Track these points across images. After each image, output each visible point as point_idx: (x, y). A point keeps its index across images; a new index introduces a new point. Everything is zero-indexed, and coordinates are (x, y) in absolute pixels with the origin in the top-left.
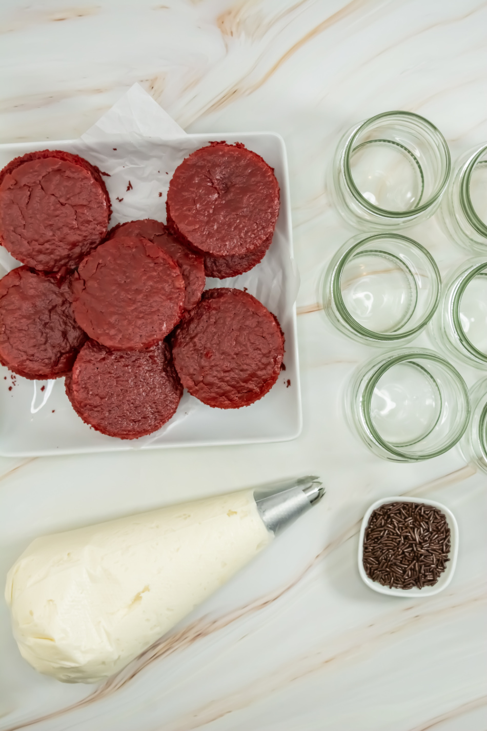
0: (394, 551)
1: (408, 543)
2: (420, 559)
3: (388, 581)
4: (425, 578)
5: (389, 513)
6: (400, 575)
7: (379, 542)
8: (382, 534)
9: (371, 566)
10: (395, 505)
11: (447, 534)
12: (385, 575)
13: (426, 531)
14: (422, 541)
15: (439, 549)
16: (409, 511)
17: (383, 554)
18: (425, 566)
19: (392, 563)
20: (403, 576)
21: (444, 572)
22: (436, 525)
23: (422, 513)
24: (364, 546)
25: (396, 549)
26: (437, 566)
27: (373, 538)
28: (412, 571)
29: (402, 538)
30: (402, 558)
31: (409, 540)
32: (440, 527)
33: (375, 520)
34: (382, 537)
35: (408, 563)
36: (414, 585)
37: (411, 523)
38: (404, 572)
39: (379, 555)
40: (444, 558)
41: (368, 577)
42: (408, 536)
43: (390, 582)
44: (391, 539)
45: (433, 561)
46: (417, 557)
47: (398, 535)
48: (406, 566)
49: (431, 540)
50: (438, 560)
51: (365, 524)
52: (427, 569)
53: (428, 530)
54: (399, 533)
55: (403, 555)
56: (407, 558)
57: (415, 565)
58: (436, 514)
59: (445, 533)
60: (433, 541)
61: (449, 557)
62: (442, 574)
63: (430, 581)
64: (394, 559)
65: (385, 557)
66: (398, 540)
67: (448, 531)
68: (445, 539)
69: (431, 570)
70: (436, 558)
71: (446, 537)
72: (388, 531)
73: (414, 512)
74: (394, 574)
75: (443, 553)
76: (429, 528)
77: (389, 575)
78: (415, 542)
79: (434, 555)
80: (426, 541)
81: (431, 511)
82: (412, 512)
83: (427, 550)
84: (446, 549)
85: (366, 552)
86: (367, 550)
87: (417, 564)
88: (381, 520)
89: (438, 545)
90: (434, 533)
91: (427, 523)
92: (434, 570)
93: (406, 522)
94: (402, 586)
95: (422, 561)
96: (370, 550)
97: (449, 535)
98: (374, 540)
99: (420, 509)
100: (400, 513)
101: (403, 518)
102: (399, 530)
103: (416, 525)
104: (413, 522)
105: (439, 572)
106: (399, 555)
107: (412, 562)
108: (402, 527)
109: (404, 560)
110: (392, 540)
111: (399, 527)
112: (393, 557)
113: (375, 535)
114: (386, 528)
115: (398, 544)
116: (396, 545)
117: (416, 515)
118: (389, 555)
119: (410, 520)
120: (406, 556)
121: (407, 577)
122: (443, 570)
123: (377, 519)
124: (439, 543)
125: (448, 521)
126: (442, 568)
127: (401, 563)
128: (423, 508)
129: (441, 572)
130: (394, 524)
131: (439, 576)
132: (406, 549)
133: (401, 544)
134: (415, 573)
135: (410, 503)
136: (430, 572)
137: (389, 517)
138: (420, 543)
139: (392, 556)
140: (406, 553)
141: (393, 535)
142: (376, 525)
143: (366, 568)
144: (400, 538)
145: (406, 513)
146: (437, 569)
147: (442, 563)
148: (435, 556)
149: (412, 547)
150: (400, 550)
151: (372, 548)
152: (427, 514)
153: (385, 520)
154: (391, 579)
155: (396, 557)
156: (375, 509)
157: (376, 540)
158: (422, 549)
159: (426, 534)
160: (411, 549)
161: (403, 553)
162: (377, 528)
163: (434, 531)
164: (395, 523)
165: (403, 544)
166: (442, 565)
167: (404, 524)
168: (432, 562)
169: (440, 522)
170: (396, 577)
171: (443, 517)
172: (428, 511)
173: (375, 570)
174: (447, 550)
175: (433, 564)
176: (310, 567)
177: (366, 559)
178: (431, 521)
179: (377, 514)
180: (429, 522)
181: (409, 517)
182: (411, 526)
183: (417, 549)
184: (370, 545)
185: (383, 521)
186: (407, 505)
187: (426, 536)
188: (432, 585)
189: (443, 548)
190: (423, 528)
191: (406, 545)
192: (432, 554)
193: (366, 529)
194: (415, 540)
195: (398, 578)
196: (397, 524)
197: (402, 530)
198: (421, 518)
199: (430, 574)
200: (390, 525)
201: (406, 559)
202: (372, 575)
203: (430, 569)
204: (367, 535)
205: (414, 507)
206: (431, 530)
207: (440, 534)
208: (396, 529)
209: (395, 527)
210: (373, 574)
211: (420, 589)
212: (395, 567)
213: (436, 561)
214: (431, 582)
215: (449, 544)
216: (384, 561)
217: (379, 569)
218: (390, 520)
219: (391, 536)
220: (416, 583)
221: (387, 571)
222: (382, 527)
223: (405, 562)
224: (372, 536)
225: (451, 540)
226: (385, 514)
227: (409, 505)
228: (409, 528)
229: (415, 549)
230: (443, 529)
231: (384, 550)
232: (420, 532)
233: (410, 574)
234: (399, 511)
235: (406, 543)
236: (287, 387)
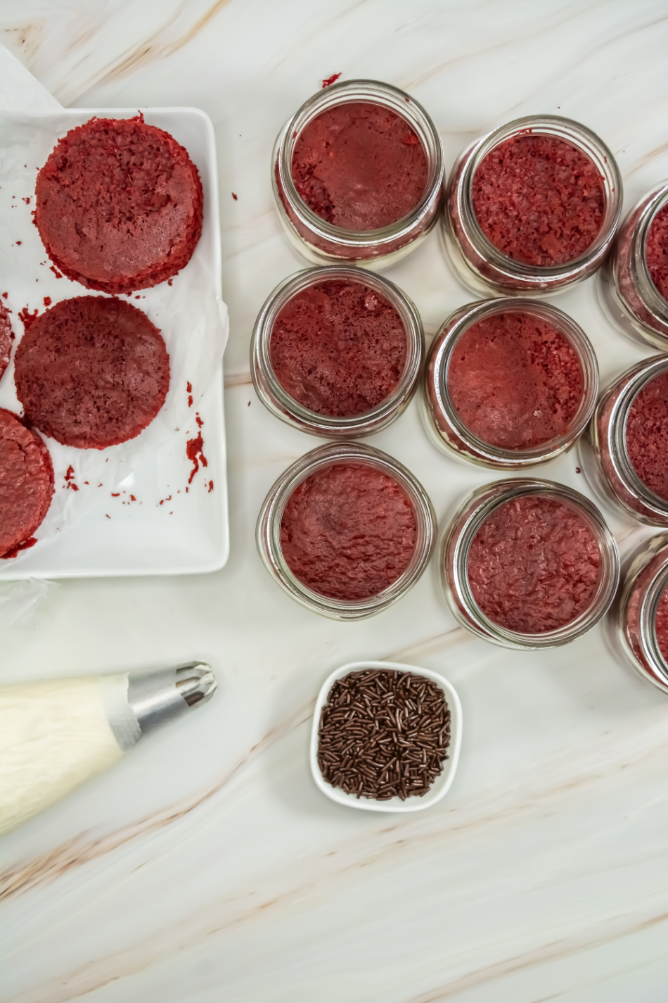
0: (364, 741)
1: (385, 730)
2: (403, 755)
3: (354, 788)
4: (410, 784)
5: (358, 685)
6: (373, 778)
7: (341, 728)
8: (346, 716)
9: (329, 764)
10: (368, 673)
11: (446, 719)
12: (349, 779)
13: (413, 713)
14: (406, 728)
15: (433, 742)
16: (388, 682)
17: (348, 745)
18: (411, 766)
19: (360, 760)
20: (377, 780)
21: (439, 775)
22: (428, 705)
23: (408, 687)
24: (319, 734)
25: (367, 738)
26: (429, 766)
27: (333, 722)
28: (391, 773)
29: (377, 723)
30: (376, 752)
31: (388, 726)
32: (434, 709)
33: (337, 696)
34: (346, 721)
35: (384, 761)
36: (393, 794)
37: (391, 700)
38: (379, 773)
39: (341, 747)
40: (440, 754)
41: (325, 780)
42: (386, 719)
43: (358, 789)
44: (359, 724)
45: (422, 759)
46: (398, 753)
47: (370, 718)
48: (382, 766)
49: (420, 728)
50: (431, 757)
51: (322, 700)
52: (414, 771)
53: (416, 713)
54: (372, 716)
55: (378, 749)
56: (382, 753)
57: (394, 764)
58: (429, 688)
59: (442, 718)
60: (423, 729)
61: (447, 754)
62: (437, 779)
63: (418, 788)
64: (363, 754)
65: (351, 751)
66: (371, 725)
67: (446, 714)
68: (441, 726)
69: (420, 772)
70: (427, 755)
71: (444, 723)
72: (356, 713)
73: (396, 685)
74: (364, 777)
75: (439, 747)
76: (417, 709)
77: (356, 779)
78: (395, 729)
79: (424, 750)
80: (413, 728)
81: (422, 683)
82: (393, 684)
83: (414, 742)
84: (443, 742)
85: (323, 743)
86: (324, 740)
87: (398, 762)
88: (346, 695)
89: (431, 735)
90: (425, 717)
91: (415, 701)
92: (425, 772)
93: (383, 699)
94: (377, 795)
95: (406, 758)
96: (328, 740)
97: (449, 720)
98: (334, 725)
99: (405, 681)
100: (375, 686)
101: (379, 693)
102: (372, 711)
103: (399, 704)
104: (394, 699)
105: (433, 776)
106: (372, 748)
107: (391, 759)
108: (376, 707)
109: (378, 755)
110: (361, 727)
111: (372, 707)
112: (362, 751)
113: (337, 717)
114: (352, 707)
115: (370, 732)
116: (367, 732)
117: (399, 689)
118: (356, 748)
119: (390, 696)
120: (381, 750)
121: (383, 782)
122: (438, 773)
123: (340, 694)
124: (432, 733)
125: (447, 699)
126: (437, 769)
127: (374, 760)
128: (409, 679)
129: (435, 775)
130: (365, 702)
131: (432, 782)
132: (382, 739)
133: (374, 732)
134: (395, 775)
135: (390, 671)
136: (419, 775)
137: (358, 691)
138: (404, 731)
139: (360, 750)
140: (382, 746)
141: (363, 718)
142: (338, 703)
143: (322, 767)
144: (374, 723)
145: (384, 686)
146: (429, 771)
147: (437, 762)
148: (427, 752)
149: (392, 737)
150: (372, 740)
151: (331, 737)
152: (416, 689)
153: (351, 695)
154: (359, 783)
155: (367, 751)
156: (338, 678)
157: (337, 725)
158: (406, 740)
159: (413, 718)
160: (389, 740)
161: (378, 745)
162: (340, 707)
163: (426, 713)
164: (366, 700)
165: (377, 732)
166: (438, 766)
167: (379, 703)
168: (420, 760)
169: (435, 700)
170: (367, 781)
171: (440, 693)
172: (417, 683)
173: (334, 770)
174: (445, 743)
175: (423, 764)
176: (242, 763)
177: (323, 754)
178: (421, 698)
179: (341, 687)
180: (418, 700)
181: (389, 692)
182: (390, 705)
183: (398, 740)
184: (329, 732)
185: (349, 696)
186: (386, 674)
187: (412, 721)
188: (421, 794)
189: (438, 740)
190: (408, 708)
191: (381, 734)
192: (422, 748)
193: (324, 709)
194: (395, 726)
195: (369, 783)
196: (370, 701)
197: (377, 711)
198: (407, 693)
199: (418, 778)
200: (360, 703)
201: (381, 755)
202: (330, 777)
203: (418, 770)
204: (325, 718)
205: (396, 676)
206: (420, 712)
207: (435, 718)
208: (368, 710)
209: (366, 706)
210: (333, 776)
211: (403, 800)
212: (365, 766)
213: (427, 759)
214: (420, 791)
215: (448, 734)
216: (348, 756)
217: (342, 769)
218: (359, 696)
219: (360, 720)
220: (398, 791)
221: (353, 773)
222: (347, 706)
223: (379, 758)
224: (332, 718)
225: (451, 728)
226: (352, 686)
227: (389, 674)
228: (387, 708)
229: (396, 741)
230: (439, 712)
231: (348, 740)
232: (404, 715)
233: (387, 777)
234: (373, 683)
235: (382, 731)
236: (209, 491)
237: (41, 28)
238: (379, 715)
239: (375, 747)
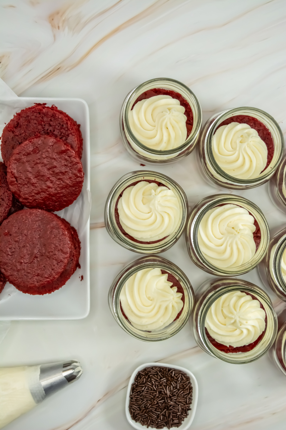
0: (151, 401)
1: (161, 396)
2: (170, 408)
3: (146, 423)
4: (172, 421)
5: (149, 374)
6: (155, 419)
7: (140, 395)
8: (143, 389)
9: (134, 411)
10: (154, 368)
11: (191, 391)
12: (144, 419)
13: (175, 388)
14: (171, 395)
15: (184, 402)
16: (163, 373)
17: (143, 403)
18: (173, 413)
19: (149, 410)
20: (157, 420)
21: (187, 417)
22: (182, 384)
23: (173, 375)
24: (130, 397)
25: (153, 400)
26: (182, 413)
27: (136, 392)
28: (164, 417)
29: (157, 392)
30: (157, 407)
31: (162, 394)
32: (185, 386)
33: (139, 379)
34: (143, 391)
35: (161, 411)
36: (164, 426)
37: (164, 382)
38: (158, 416)
39: (140, 403)
40: (187, 407)
41: (132, 419)
42: (162, 391)
43: (148, 423)
44: (149, 393)
45: (179, 410)
46: (167, 407)
47: (154, 390)
48: (159, 413)
49: (178, 395)
50: (183, 409)
51: (132, 381)
52: (174, 415)
53: (176, 388)
54: (156, 389)
55: (157, 405)
56: (160, 407)
57: (165, 412)
58: (183, 376)
59: (188, 391)
60: (179, 396)
61: (190, 408)
62: (185, 419)
63: (176, 424)
64: (151, 407)
65: (145, 405)
66: (155, 394)
67: (191, 388)
68: (188, 394)
69: (177, 416)
70: (181, 408)
71: (190, 393)
72: (148, 387)
73: (167, 374)
74: (151, 418)
75: (187, 404)
76: (177, 386)
77: (147, 419)
78: (166, 396)
79: (180, 405)
80: (175, 395)
81: (179, 374)
82: (166, 374)
83: (175, 402)
84: (189, 401)
85: (132, 401)
86: (132, 400)
87: (167, 411)
88: (143, 379)
89: (183, 399)
90: (181, 390)
91: (176, 382)
92: (180, 416)
93: (161, 381)
94: (156, 426)
95: (171, 410)
96: (134, 400)
97: (192, 391)
98: (137, 393)
99: (172, 373)
100: (157, 374)
101: (159, 378)
102: (155, 387)
103: (168, 384)
104: (166, 381)
105: (183, 418)
106: (155, 405)
107: (164, 410)
108: (158, 385)
109: (158, 408)
110: (150, 394)
111: (156, 385)
112: (150, 406)
113: (139, 389)
114: (146, 385)
115: (154, 397)
116: (153, 397)
117: (169, 377)
118: (147, 404)
119: (164, 380)
120: (159, 406)
121: (160, 421)
122: (186, 416)
123: (140, 378)
124: (184, 397)
125: (191, 381)
126: (185, 415)
127: (156, 410)
128: (174, 372)
129: (185, 417)
130: (152, 382)
131: (183, 421)
132: (160, 400)
133: (156, 397)
134: (165, 418)
135: (165, 367)
136: (177, 417)
137: (149, 377)
138: (170, 397)
139: (149, 405)
140: (159, 404)
141: (151, 390)
142: (139, 382)
143: (131, 412)
144: (156, 392)
145: (161, 375)
146: (182, 416)
147: (186, 411)
148: (181, 406)
149: (164, 399)
150: (155, 401)
151: (135, 398)
152: (177, 376)
153: (146, 379)
154: (148, 421)
155: (153, 406)
156: (140, 370)
157: (139, 393)
158: (171, 401)
159: (175, 391)
160: (163, 401)
161: (158, 403)
162: (140, 384)
163: (181, 388)
164: (153, 381)
165: (158, 397)
166: (186, 413)
167: (159, 383)
168: (178, 411)
169: (185, 382)
170: (152, 420)
171: (188, 379)
172: (177, 374)
173: (137, 414)
174: (190, 402)
175: (179, 412)
176: (93, 407)
177: (131, 406)
178: (179, 381)
179: (141, 374)
180: (178, 382)
181: (164, 377)
182: (164, 384)
183: (167, 401)
184: (135, 396)
185: (145, 379)
186: (163, 369)
187: (175, 392)
188: (178, 427)
189: (187, 401)
190: (173, 386)
191: (160, 398)
192: (179, 405)
193: (133, 385)
194: (166, 394)
195: (153, 421)
196: (155, 382)
197: (158, 387)
198: (172, 379)
199: (176, 419)
200: (150, 382)
201: (159, 408)
202: (135, 417)
203: (177, 415)
204: (133, 389)
205: (167, 370)
206: (178, 388)
207: (185, 390)
208: (154, 386)
209: (153, 384)
210: (136, 417)
211: (169, 429)
212: (151, 413)
213: (181, 410)
214: (177, 425)
215: (192, 398)
216: (143, 408)
217: (140, 414)
218: (149, 379)
219: (150, 391)
220: (167, 425)
221: (145, 416)
222: (143, 384)
223: (158, 410)
224: (136, 390)
225: (193, 395)
226: (146, 374)
227: (164, 369)
228: (162, 386)
229: (166, 401)
230: (187, 387)
231: (144, 400)
232: (171, 388)
233: (162, 418)
234: (156, 373)
235: (160, 396)
236: (81, 280)
237: (9, 57)
238: (159, 389)
239: (156, 404)
